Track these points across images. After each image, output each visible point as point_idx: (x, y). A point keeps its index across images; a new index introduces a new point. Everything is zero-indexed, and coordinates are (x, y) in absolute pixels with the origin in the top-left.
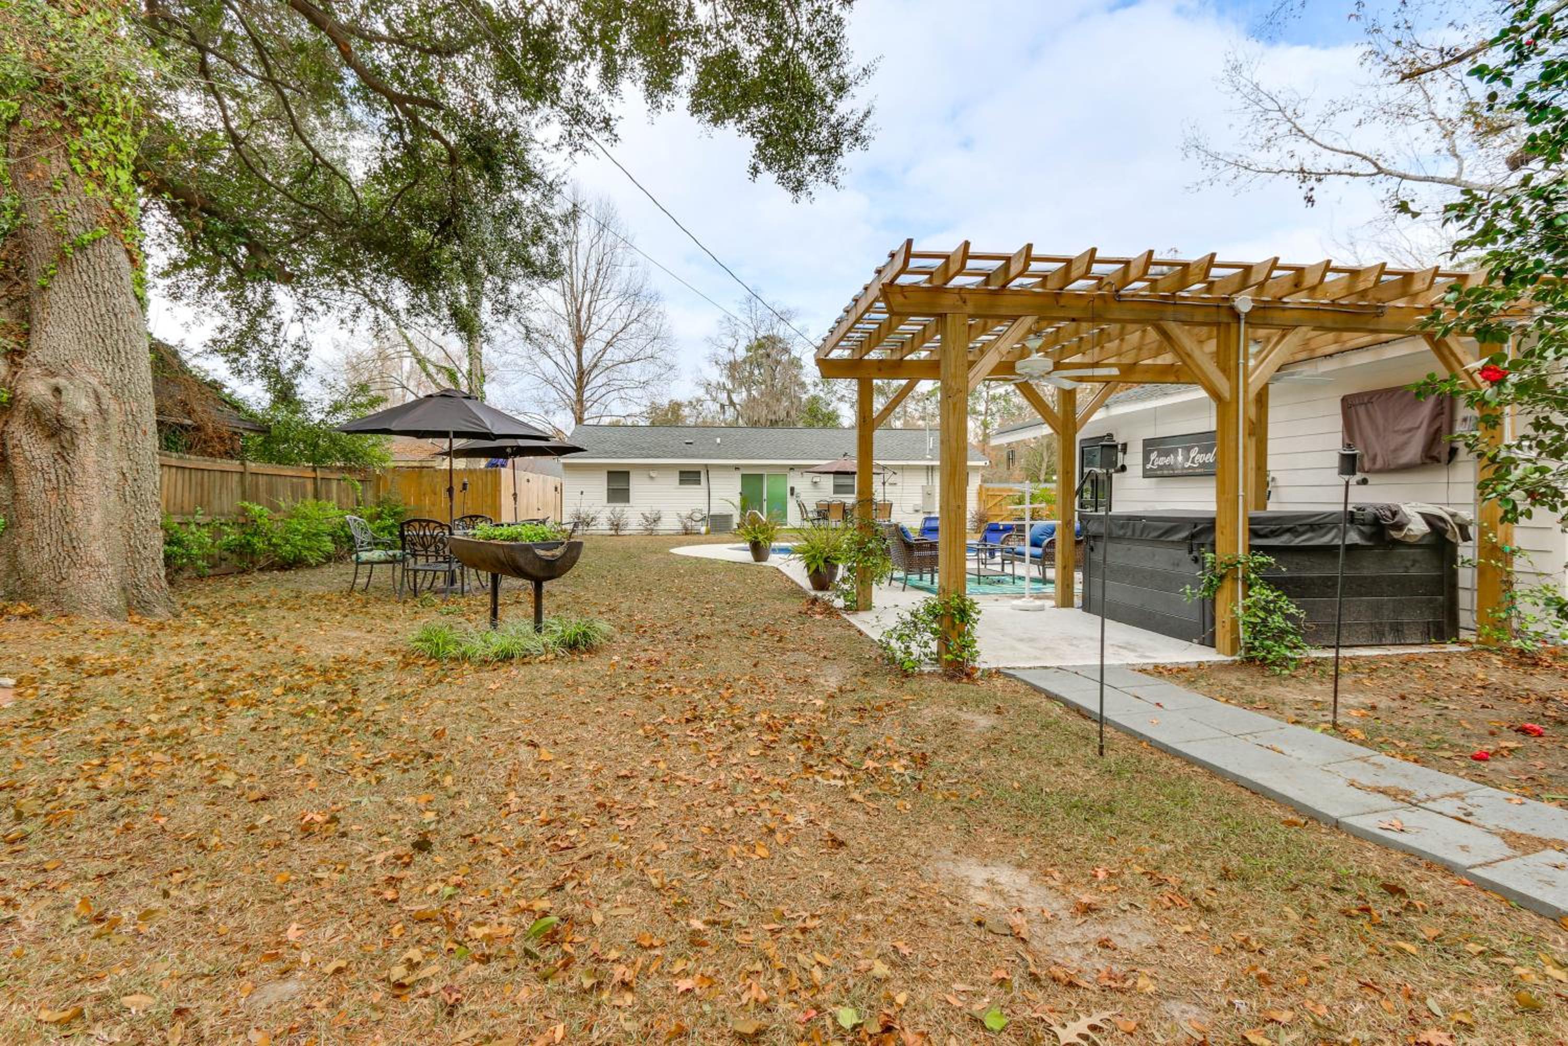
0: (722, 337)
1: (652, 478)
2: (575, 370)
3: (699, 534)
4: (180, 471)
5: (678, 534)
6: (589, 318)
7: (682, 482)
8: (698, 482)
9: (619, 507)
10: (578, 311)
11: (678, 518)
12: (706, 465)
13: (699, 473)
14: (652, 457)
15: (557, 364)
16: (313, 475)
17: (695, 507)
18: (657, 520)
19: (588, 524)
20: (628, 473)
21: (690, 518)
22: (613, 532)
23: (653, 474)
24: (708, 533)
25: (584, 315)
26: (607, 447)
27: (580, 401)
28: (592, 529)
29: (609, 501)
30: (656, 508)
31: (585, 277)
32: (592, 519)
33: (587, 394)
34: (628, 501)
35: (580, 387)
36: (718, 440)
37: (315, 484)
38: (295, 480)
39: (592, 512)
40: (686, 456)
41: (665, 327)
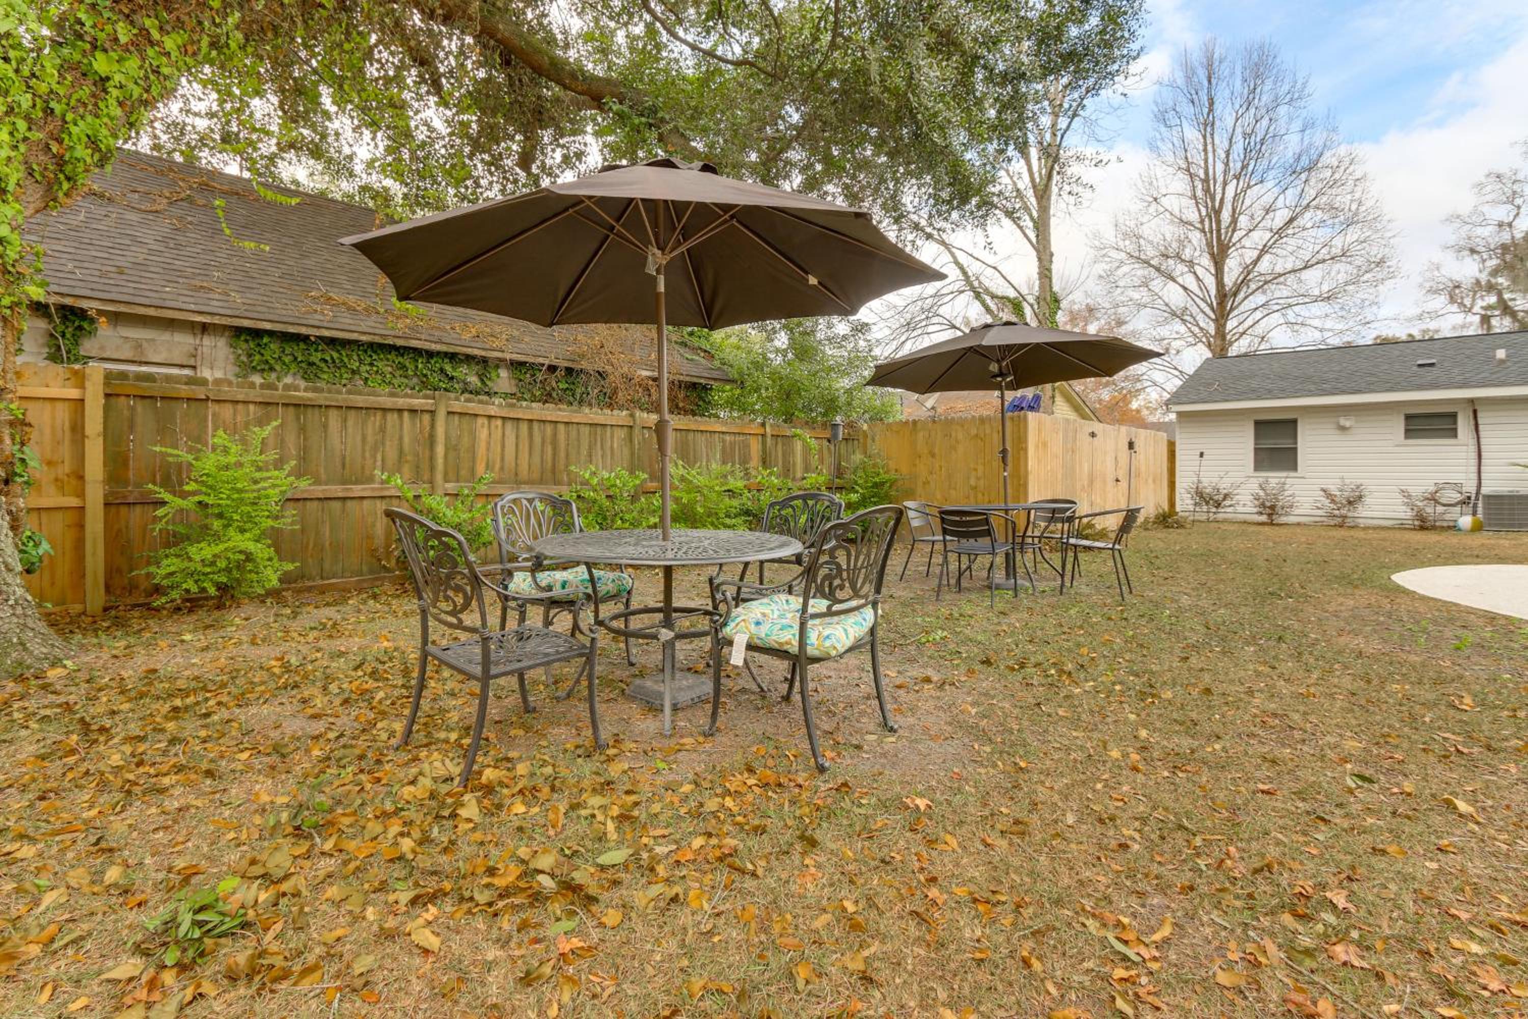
0: (1486, 209)
1: (1343, 429)
2: (1213, 292)
3: (1453, 528)
4: (509, 425)
5: (1402, 528)
6: (1234, 221)
7: (1410, 433)
8: (1453, 433)
9: (1274, 478)
10: (1218, 212)
11: (1400, 499)
12: (1472, 401)
13: (1453, 416)
14: (1343, 392)
15: (1185, 289)
16: (761, 431)
17: (1442, 478)
18: (1353, 502)
19: (1218, 505)
20: (1294, 422)
21: (1433, 499)
22: (1264, 518)
23: (1346, 423)
24: (1477, 528)
25: (1226, 215)
26: (1254, 384)
27: (1221, 332)
28: (1226, 513)
29: (1257, 468)
30: (1353, 477)
31: (1227, 164)
32: (1226, 496)
33: (1230, 325)
34: (1295, 468)
35: (1221, 313)
36: (1501, 354)
37: (764, 443)
38: (728, 438)
39: (1225, 485)
40: (1420, 388)
41: (1368, 204)
